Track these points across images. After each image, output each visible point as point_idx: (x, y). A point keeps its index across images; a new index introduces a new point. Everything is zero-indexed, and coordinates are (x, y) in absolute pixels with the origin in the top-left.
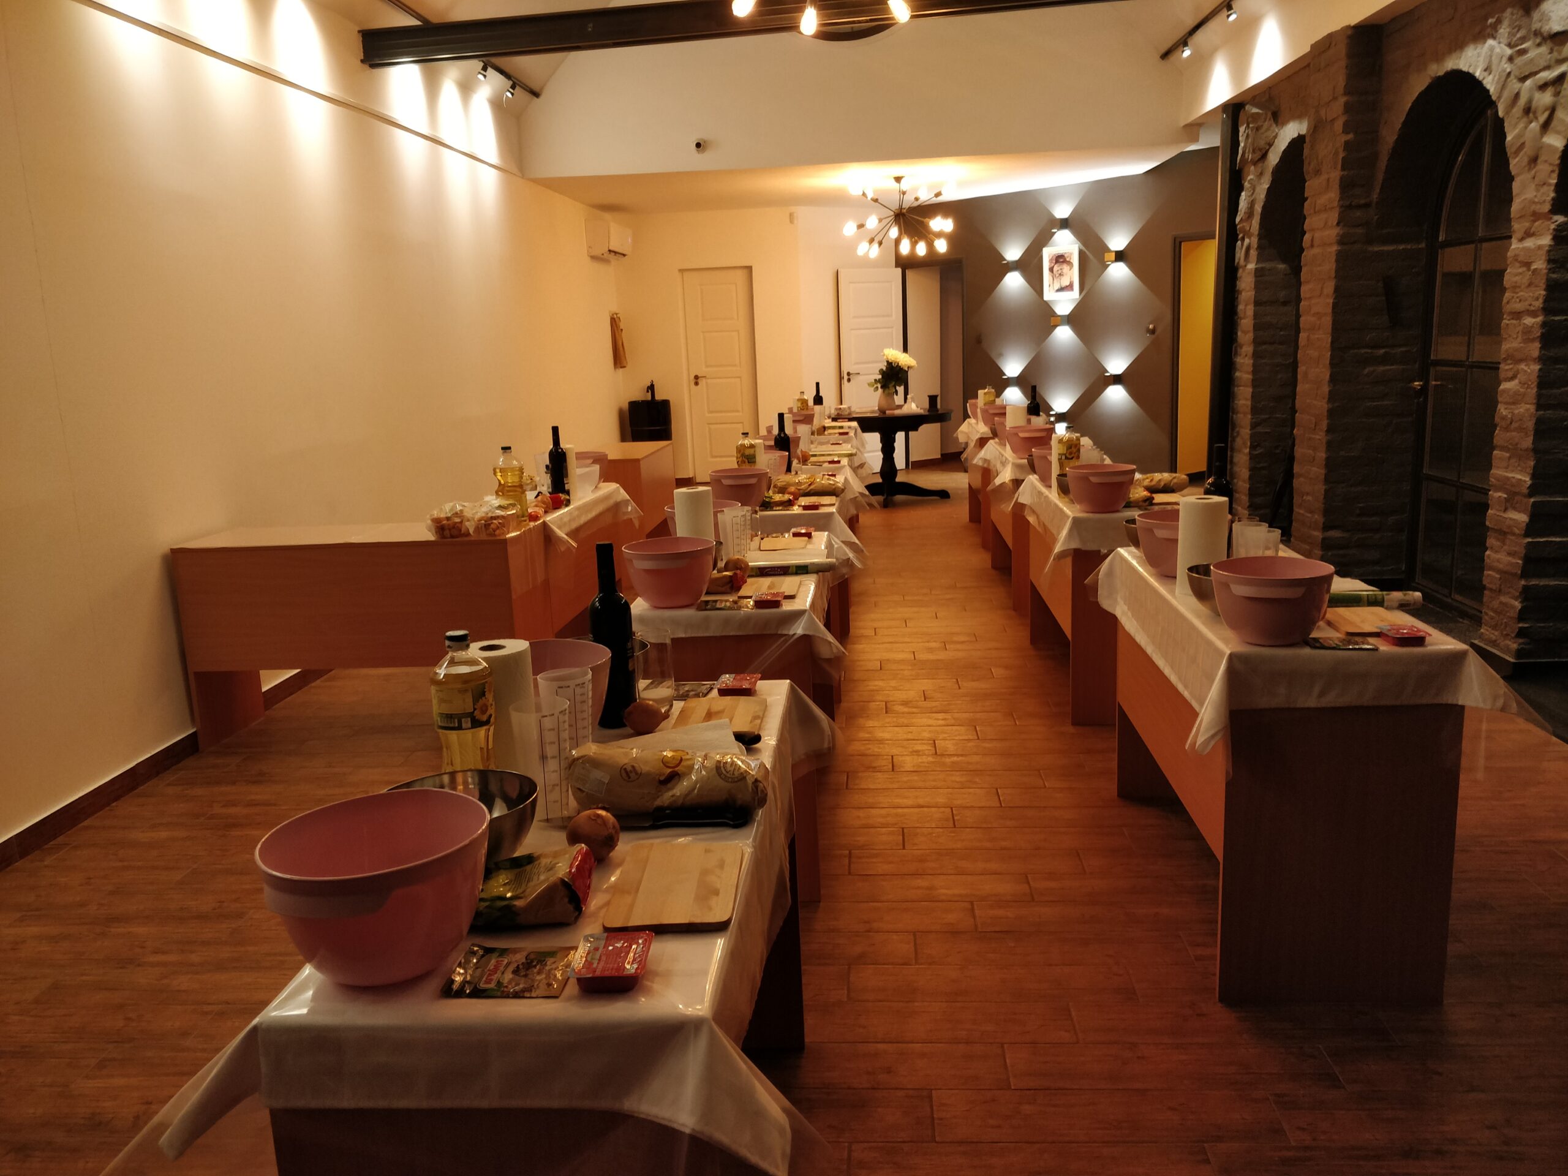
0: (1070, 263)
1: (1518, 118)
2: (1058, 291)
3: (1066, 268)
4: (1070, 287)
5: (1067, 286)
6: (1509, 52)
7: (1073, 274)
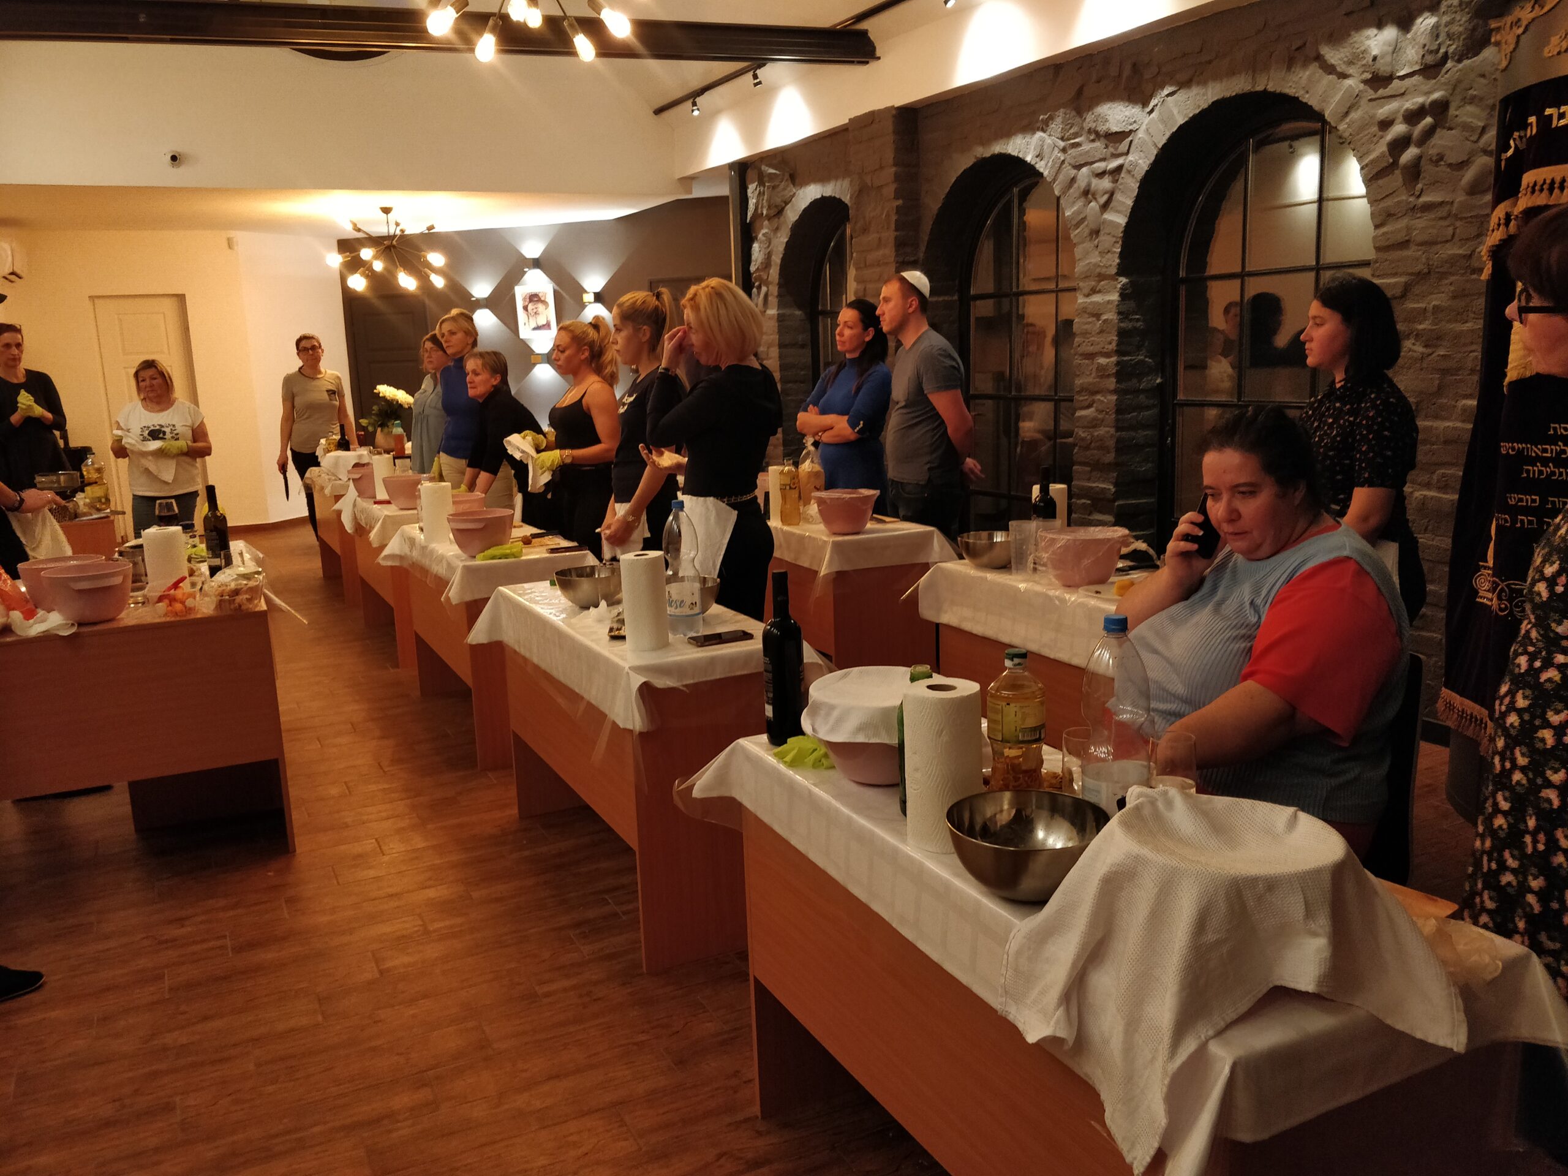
0: (544, 302)
1: (1075, 198)
2: (535, 329)
3: (541, 307)
4: (547, 326)
5: (544, 325)
6: (1062, 144)
7: (549, 313)
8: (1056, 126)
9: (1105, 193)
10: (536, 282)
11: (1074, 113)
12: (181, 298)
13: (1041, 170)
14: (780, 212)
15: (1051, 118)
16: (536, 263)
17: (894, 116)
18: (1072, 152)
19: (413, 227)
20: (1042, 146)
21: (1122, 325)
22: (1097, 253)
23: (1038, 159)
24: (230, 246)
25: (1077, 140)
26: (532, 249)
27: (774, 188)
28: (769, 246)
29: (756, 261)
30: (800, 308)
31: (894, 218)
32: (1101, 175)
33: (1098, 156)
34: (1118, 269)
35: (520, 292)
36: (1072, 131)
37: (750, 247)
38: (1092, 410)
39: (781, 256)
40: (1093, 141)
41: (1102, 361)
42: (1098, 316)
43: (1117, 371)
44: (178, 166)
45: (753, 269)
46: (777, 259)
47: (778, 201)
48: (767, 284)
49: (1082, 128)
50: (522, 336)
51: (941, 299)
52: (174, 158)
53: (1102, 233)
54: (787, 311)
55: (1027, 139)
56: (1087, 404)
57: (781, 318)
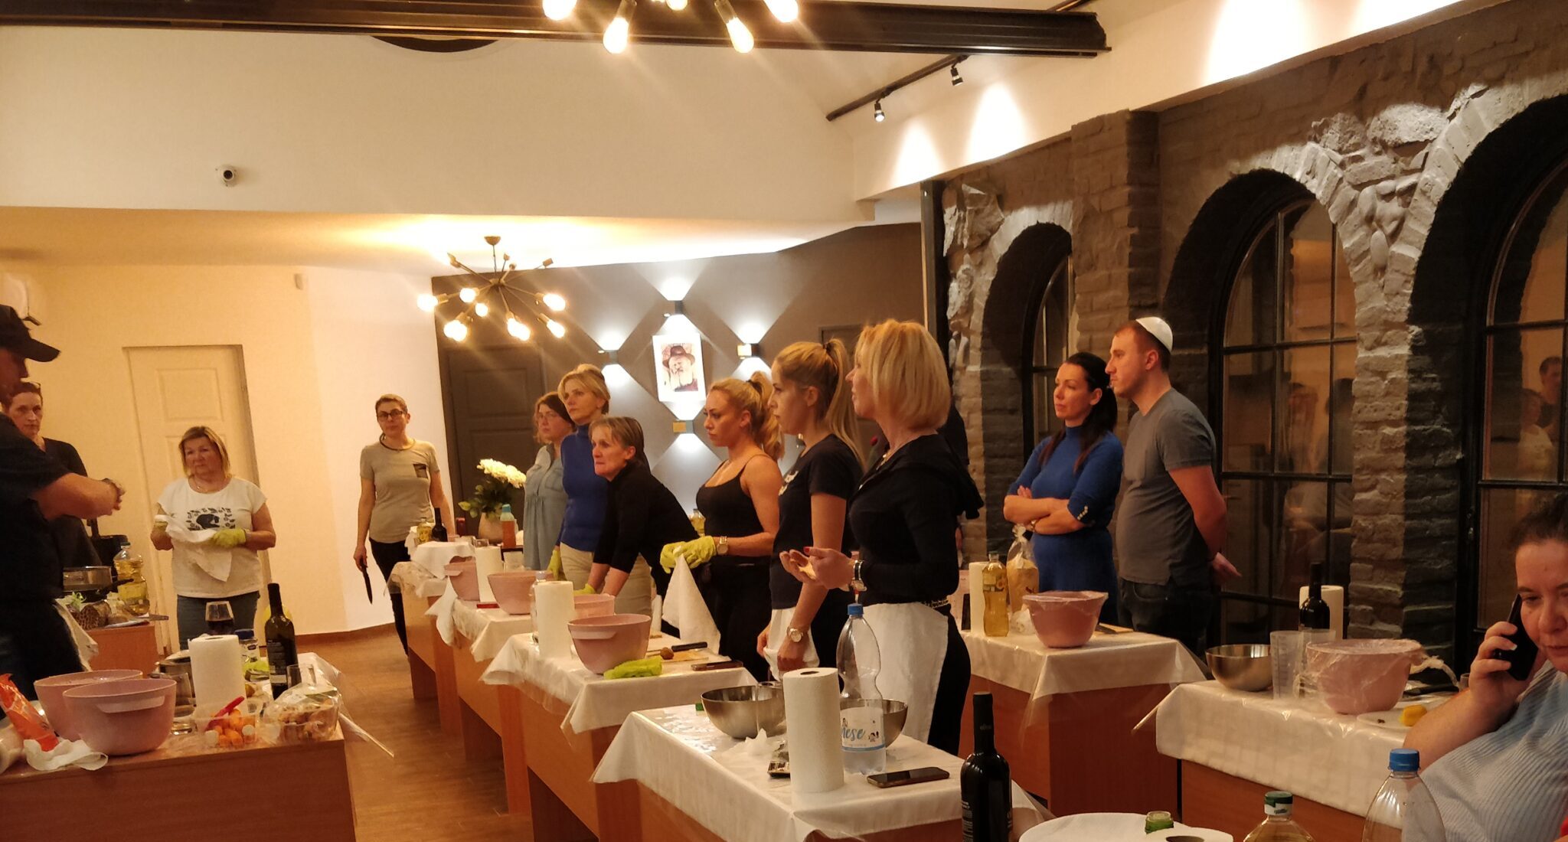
0: (690, 357)
1: (1355, 226)
2: (677, 390)
3: (685, 362)
4: (693, 386)
5: (688, 385)
6: (1339, 157)
7: (695, 370)
8: (1332, 135)
9: (1394, 219)
10: (679, 330)
11: (1354, 119)
12: (237, 350)
13: (1313, 191)
14: (985, 243)
15: (1326, 125)
16: (680, 307)
17: (1128, 123)
18: (1353, 167)
19: (526, 261)
20: (1315, 160)
21: (1414, 386)
22: (1383, 294)
23: (1309, 177)
24: (298, 286)
25: (1358, 153)
26: (675, 289)
27: (977, 212)
28: (970, 287)
29: (954, 304)
30: (1009, 364)
31: (1128, 250)
32: (1388, 197)
33: (1386, 173)
34: (1409, 315)
35: (660, 343)
36: (1352, 141)
37: (947, 288)
38: (1375, 492)
39: (986, 298)
40: (1378, 154)
41: (1388, 431)
42: (1382, 375)
43: (1407, 444)
44: (234, 184)
45: (950, 314)
46: (980, 302)
47: (982, 228)
48: (968, 332)
49: (1365, 138)
50: (661, 399)
51: (1186, 353)
52: (228, 174)
53: (1389, 269)
54: (992, 368)
55: (1295, 152)
56: (1368, 484)
57: (985, 377)
